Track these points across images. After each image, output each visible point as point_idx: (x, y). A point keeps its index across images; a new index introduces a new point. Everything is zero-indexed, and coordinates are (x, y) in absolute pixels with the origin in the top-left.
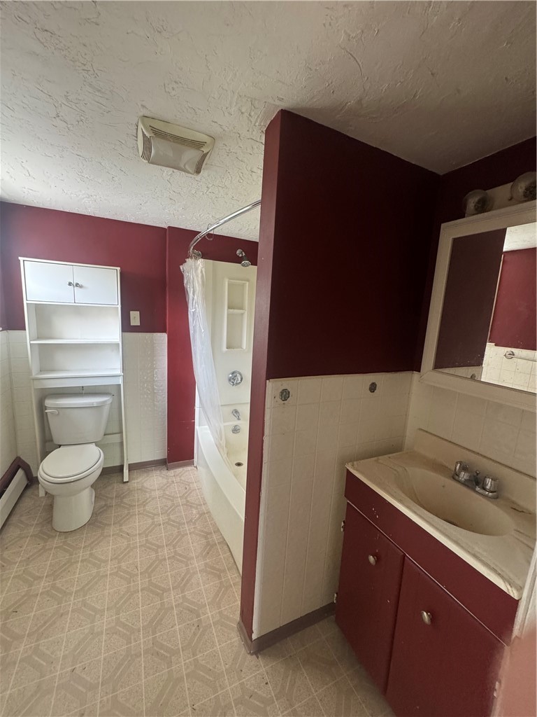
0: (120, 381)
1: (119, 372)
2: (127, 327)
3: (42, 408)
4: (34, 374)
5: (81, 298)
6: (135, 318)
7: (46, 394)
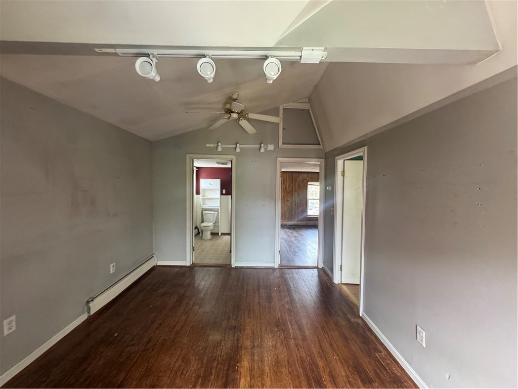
0: (219, 208)
1: (219, 205)
2: (222, 194)
3: (202, 213)
4: (202, 205)
5: (212, 187)
6: (224, 191)
7: (203, 210)
